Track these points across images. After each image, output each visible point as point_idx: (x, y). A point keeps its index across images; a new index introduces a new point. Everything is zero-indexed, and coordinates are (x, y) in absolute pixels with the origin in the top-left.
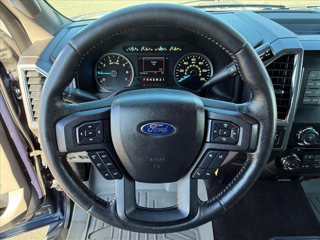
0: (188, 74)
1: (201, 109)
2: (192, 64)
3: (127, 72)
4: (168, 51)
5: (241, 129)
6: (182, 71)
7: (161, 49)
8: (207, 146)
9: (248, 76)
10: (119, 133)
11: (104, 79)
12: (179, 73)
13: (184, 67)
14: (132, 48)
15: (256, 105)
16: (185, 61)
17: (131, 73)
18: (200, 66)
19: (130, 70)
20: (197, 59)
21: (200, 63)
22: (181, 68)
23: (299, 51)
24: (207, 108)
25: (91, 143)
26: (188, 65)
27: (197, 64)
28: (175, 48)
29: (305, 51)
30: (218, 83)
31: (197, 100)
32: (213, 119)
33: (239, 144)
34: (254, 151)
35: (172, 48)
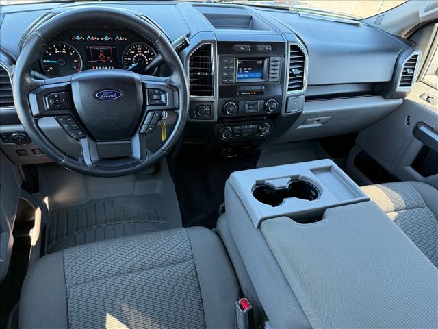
0: (136, 63)
1: (139, 82)
2: (139, 53)
3: (75, 61)
4: (114, 40)
5: (167, 94)
6: (129, 59)
7: (107, 38)
8: (148, 108)
9: (168, 59)
10: (79, 97)
11: (51, 68)
12: (127, 62)
13: (131, 56)
14: (78, 37)
15: (175, 79)
16: (132, 50)
17: (80, 62)
18: (146, 55)
19: (78, 58)
20: (142, 48)
21: (146, 52)
22: (128, 57)
23: (213, 41)
24: (143, 81)
25: (58, 109)
26: (135, 54)
27: (143, 53)
28: (121, 38)
29: (218, 42)
30: (155, 66)
31: (137, 76)
32: (148, 89)
33: (167, 104)
34: (178, 109)
35: (117, 37)
